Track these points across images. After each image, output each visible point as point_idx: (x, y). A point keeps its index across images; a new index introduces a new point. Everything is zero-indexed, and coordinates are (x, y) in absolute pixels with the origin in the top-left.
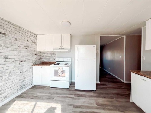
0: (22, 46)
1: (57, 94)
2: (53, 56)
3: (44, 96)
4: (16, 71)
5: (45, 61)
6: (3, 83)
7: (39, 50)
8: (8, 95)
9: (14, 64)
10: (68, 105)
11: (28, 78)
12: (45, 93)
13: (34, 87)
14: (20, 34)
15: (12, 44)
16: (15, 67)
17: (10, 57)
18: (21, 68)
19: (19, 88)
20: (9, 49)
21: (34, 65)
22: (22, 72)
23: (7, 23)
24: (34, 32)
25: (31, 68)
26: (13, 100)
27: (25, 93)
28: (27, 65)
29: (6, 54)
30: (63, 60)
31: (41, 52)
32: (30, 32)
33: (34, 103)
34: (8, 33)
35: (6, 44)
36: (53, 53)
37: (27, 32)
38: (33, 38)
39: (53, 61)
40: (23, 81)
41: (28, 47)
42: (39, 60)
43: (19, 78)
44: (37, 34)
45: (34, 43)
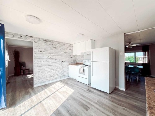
0: (63, 53)
1: (78, 85)
2: (82, 58)
3: (70, 84)
4: (60, 67)
5: (78, 62)
6: (55, 71)
7: (74, 54)
8: (57, 78)
9: (59, 63)
10: (78, 93)
11: (66, 72)
12: (72, 83)
13: (70, 79)
14: (62, 46)
15: (58, 52)
16: (59, 64)
17: (57, 59)
18: (62, 65)
19: (61, 76)
20: (57, 55)
21: (69, 64)
22: (63, 68)
23: (56, 42)
24: (70, 43)
25: (68, 66)
26: (58, 81)
27: (64, 80)
28: (65, 64)
29: (56, 58)
30: (87, 62)
31: (75, 56)
32: (68, 44)
33: (64, 85)
34: (57, 47)
35: (56, 52)
36: (82, 56)
37: (65, 44)
38: (70, 47)
39: (82, 62)
40: (63, 73)
41: (66, 53)
42: (74, 61)
43: (62, 71)
44: (72, 44)
45: (70, 50)
